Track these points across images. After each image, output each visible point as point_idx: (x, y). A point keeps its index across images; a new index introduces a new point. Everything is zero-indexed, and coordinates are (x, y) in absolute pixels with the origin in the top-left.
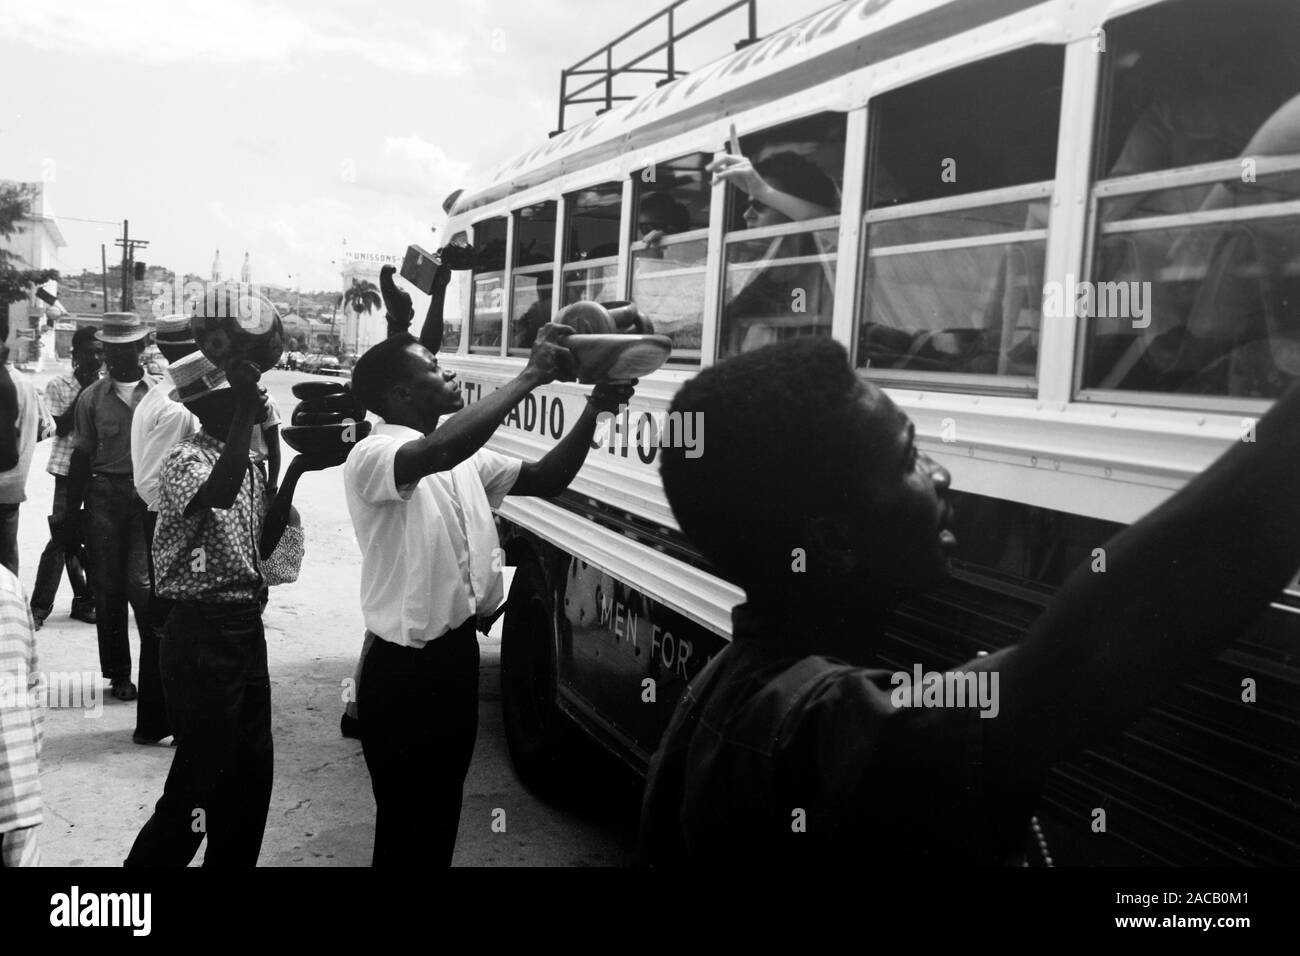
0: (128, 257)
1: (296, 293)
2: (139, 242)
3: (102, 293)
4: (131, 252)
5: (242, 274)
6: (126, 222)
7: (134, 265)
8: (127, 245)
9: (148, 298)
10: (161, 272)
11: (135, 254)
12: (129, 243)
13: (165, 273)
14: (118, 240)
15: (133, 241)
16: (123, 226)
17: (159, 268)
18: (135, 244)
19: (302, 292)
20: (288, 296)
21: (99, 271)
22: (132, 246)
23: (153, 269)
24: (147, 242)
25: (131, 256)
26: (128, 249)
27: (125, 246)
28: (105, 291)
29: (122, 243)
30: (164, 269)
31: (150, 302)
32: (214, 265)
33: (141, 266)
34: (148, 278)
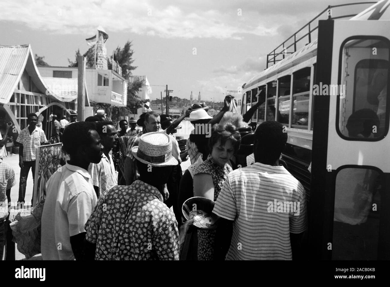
0: (168, 95)
1: (213, 103)
2: (171, 91)
3: (161, 105)
4: (169, 93)
5: (199, 98)
6: (167, 85)
7: (169, 97)
8: (167, 91)
9: (173, 106)
10: (177, 98)
11: (170, 94)
12: (168, 91)
13: (178, 99)
14: (165, 90)
15: (169, 91)
16: (166, 87)
17: (176, 97)
18: (170, 91)
19: (215, 102)
20: (211, 104)
21: (160, 99)
22: (169, 92)
23: (175, 97)
24: (173, 91)
25: (169, 95)
26: (168, 93)
27: (167, 92)
28: (162, 104)
29: (166, 91)
30: (177, 97)
31: (174, 107)
32: (191, 96)
33: (171, 97)
34: (173, 100)
